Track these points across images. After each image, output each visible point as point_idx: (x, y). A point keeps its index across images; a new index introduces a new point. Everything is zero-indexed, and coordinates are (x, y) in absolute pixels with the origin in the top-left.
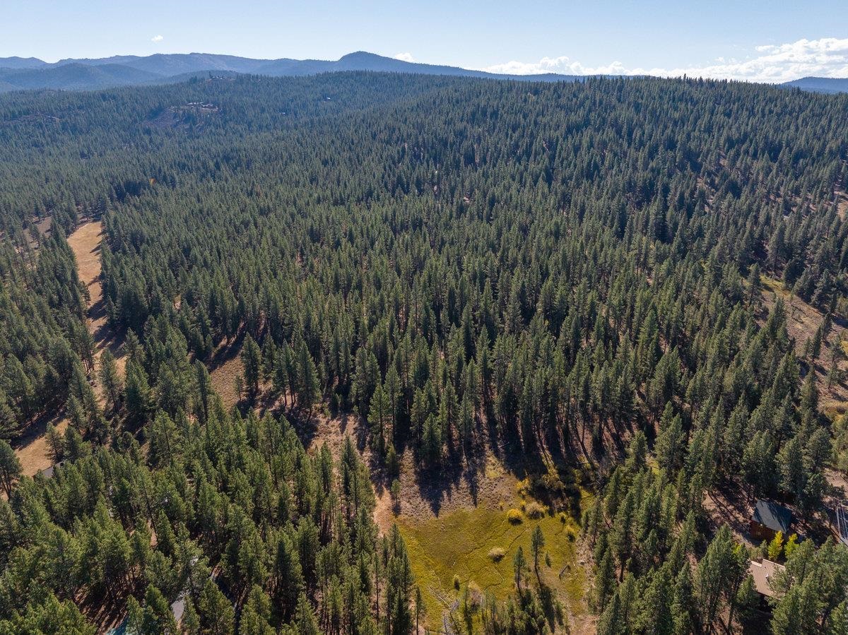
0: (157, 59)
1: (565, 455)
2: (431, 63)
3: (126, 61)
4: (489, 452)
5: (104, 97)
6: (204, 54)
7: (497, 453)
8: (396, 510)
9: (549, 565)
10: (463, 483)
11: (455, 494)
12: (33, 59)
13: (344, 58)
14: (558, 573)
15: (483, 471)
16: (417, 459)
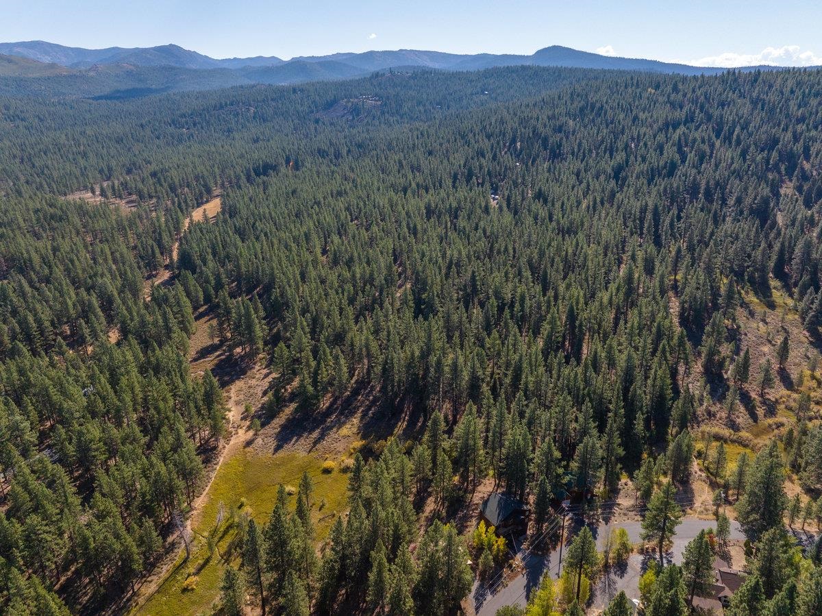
0: (370, 55)
1: (418, 428)
2: (626, 57)
3: (344, 57)
4: (359, 415)
5: (294, 91)
6: (411, 51)
7: (362, 418)
8: (249, 443)
9: (320, 510)
10: (315, 434)
11: (302, 441)
12: (273, 57)
13: (539, 52)
14: (321, 517)
15: (338, 429)
16: (296, 410)
